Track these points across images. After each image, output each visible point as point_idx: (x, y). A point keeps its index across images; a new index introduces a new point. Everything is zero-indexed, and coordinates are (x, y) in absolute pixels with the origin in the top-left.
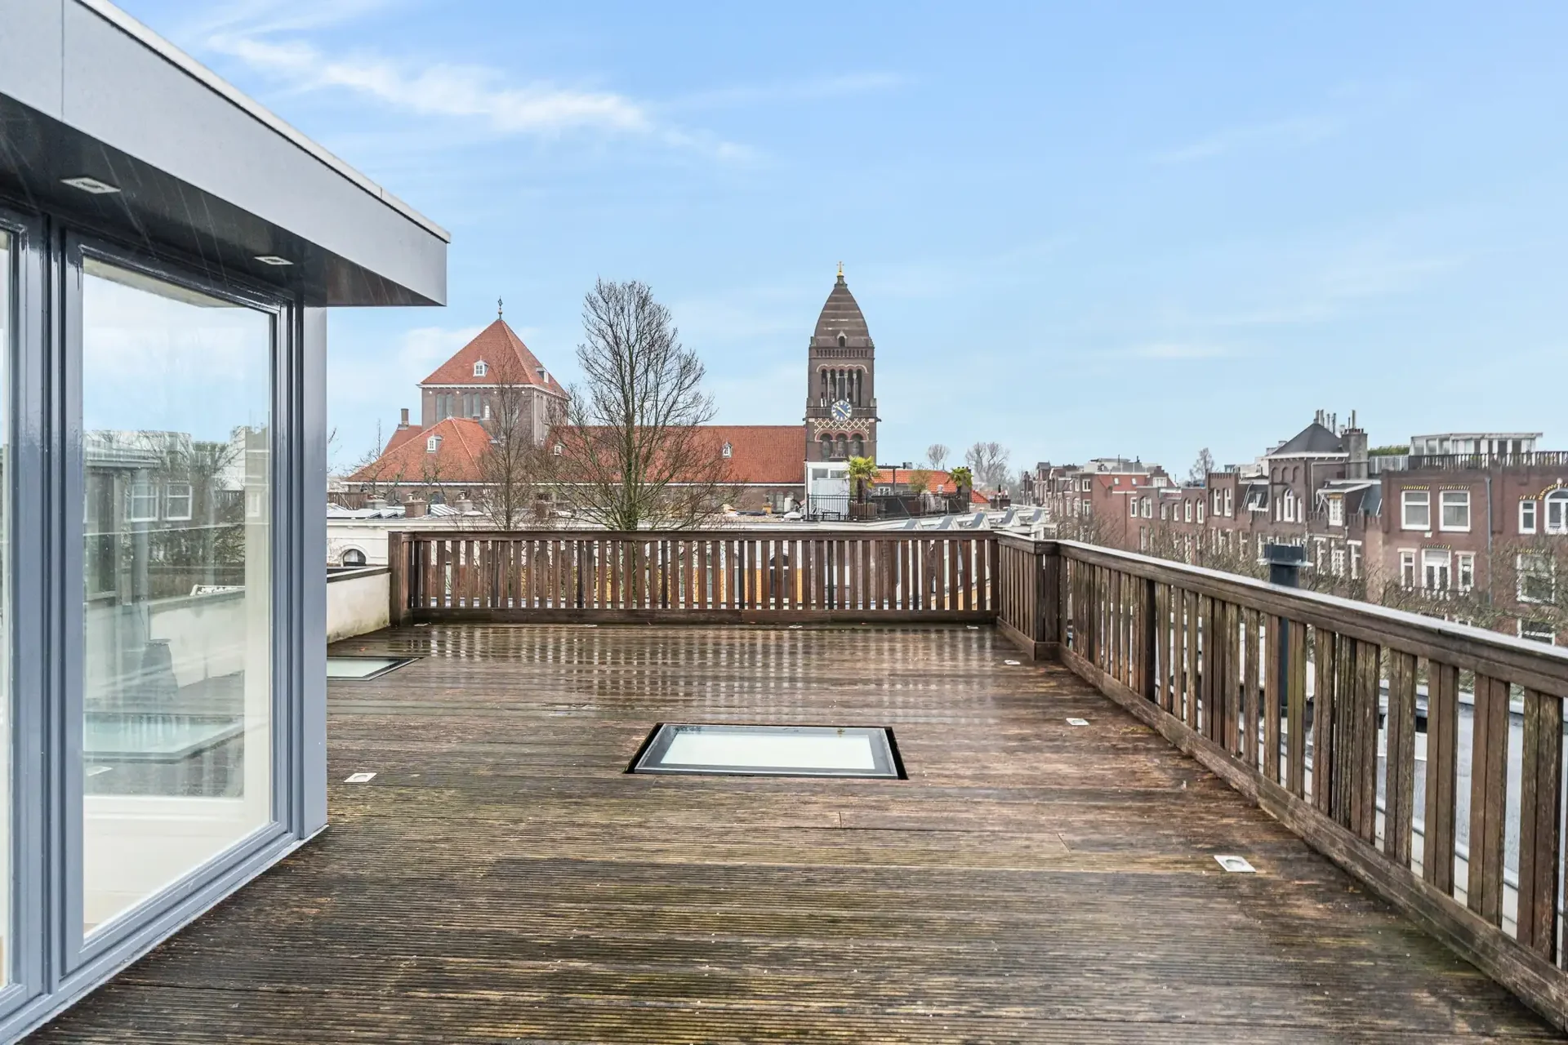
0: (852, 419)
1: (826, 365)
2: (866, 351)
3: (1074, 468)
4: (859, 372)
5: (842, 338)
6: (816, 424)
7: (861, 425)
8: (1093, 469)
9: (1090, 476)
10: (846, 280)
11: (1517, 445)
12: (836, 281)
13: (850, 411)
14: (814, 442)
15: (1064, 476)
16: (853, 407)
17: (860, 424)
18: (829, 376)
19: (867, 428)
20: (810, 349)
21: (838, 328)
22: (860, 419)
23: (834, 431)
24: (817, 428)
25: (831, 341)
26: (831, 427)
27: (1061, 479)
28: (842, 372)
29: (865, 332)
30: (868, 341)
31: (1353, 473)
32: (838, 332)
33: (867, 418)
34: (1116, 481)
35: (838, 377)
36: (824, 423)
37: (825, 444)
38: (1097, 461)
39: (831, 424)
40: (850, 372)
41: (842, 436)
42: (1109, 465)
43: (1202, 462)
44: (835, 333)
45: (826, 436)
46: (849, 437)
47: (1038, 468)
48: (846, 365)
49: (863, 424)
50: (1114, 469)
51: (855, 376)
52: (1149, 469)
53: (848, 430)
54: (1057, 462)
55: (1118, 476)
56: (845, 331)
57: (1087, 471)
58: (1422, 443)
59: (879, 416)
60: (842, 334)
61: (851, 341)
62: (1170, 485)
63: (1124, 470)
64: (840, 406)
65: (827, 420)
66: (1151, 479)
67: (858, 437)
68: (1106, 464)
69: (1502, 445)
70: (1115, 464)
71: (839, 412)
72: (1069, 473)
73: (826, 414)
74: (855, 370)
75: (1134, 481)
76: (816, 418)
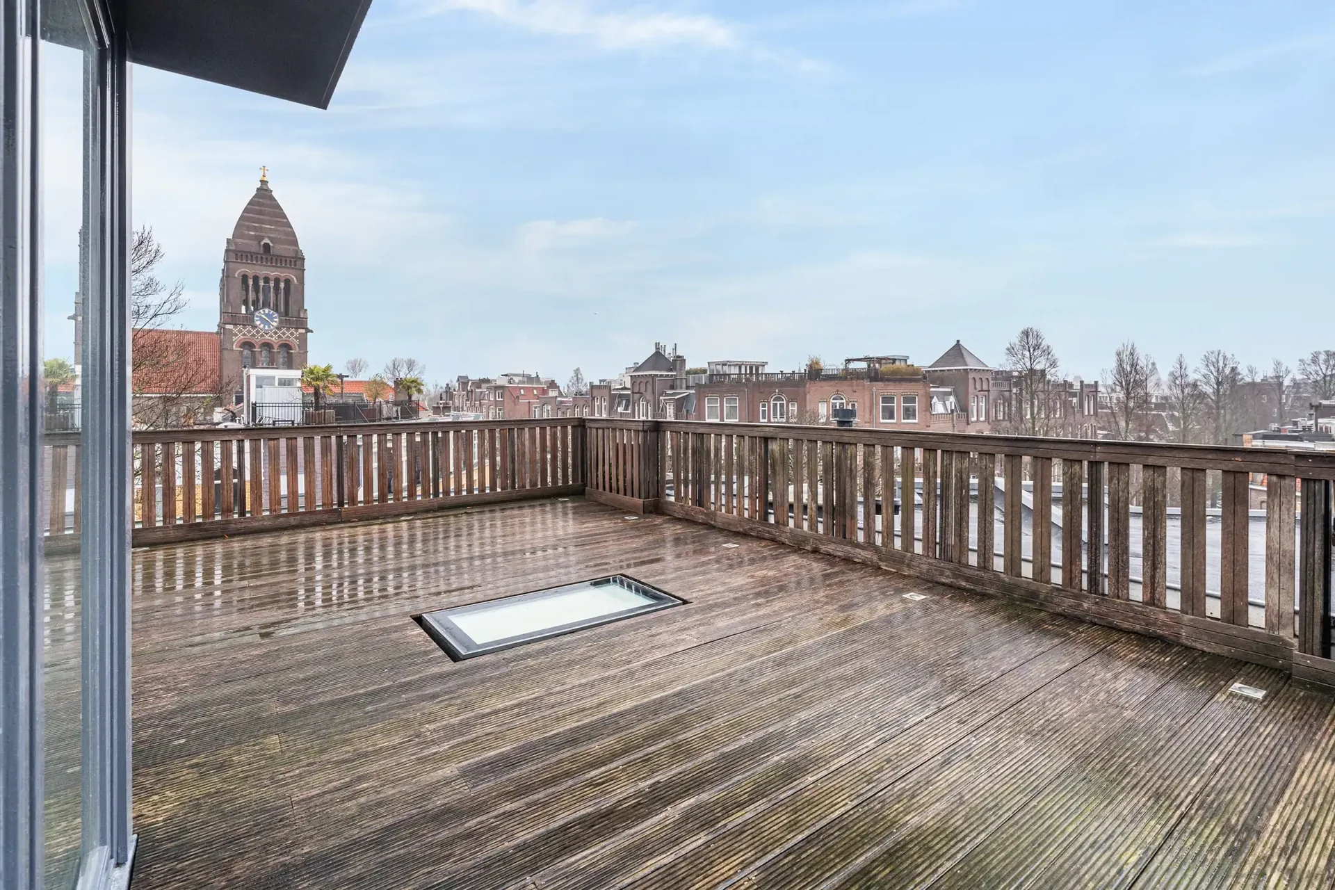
0: (279, 328)
1: (249, 270)
2: (297, 261)
3: (487, 381)
4: (288, 282)
5: (266, 245)
6: (235, 331)
7: (291, 336)
8: (503, 382)
9: (502, 387)
10: (270, 186)
11: (757, 369)
12: (259, 185)
13: (277, 320)
14: (232, 350)
15: (480, 387)
16: (280, 316)
17: (288, 334)
18: (251, 282)
19: (296, 338)
20: (227, 251)
21: (264, 234)
22: (288, 329)
23: (258, 340)
24: (236, 335)
25: (253, 247)
26: (253, 335)
27: (477, 390)
28: (267, 280)
29: (296, 243)
30: (298, 251)
31: (679, 387)
32: (263, 238)
33: (297, 329)
34: (522, 392)
35: (261, 283)
36: (245, 331)
37: (246, 352)
38: (506, 375)
39: (254, 332)
40: (277, 281)
41: (268, 346)
42: (517, 379)
43: (574, 379)
44: (260, 238)
45: (247, 345)
46: (276, 346)
47: (458, 380)
48: (273, 273)
49: (292, 334)
50: (520, 382)
51: (282, 285)
52: (546, 382)
53: (274, 339)
54: (474, 376)
55: (522, 388)
56: (270, 238)
57: (499, 383)
58: (713, 367)
59: (309, 326)
60: (266, 241)
61: (278, 249)
62: (561, 394)
63: (528, 383)
64: (266, 315)
65: (249, 328)
66: (547, 390)
67: (286, 346)
68: (515, 378)
69: (751, 368)
70: (521, 378)
71: (263, 320)
72: (483, 385)
73: (248, 321)
74: (282, 279)
75: (535, 392)
76: (235, 325)
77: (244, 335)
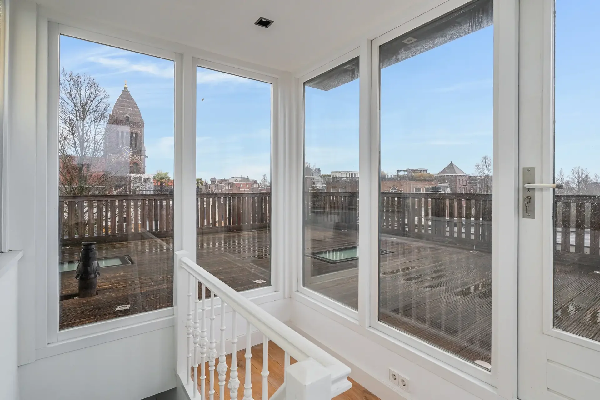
0: (133, 155)
2: (141, 124)
3: (225, 180)
4: (136, 134)
5: (127, 117)
7: (138, 159)
8: (232, 181)
9: (232, 183)
11: (355, 175)
12: (123, 89)
13: (132, 151)
15: (221, 183)
18: (120, 134)
19: (140, 160)
21: (125, 112)
22: (137, 156)
24: (114, 158)
25: (121, 117)
27: (220, 185)
28: (127, 133)
29: (140, 115)
30: (141, 120)
33: (141, 156)
34: (241, 185)
35: (125, 135)
36: (117, 157)
38: (233, 178)
39: (121, 157)
40: (132, 133)
42: (239, 179)
43: (264, 179)
44: (124, 114)
47: (211, 180)
50: (240, 181)
51: (134, 136)
52: (252, 181)
54: (218, 178)
56: (129, 114)
57: (230, 181)
58: (334, 174)
60: (127, 115)
61: (132, 119)
62: (259, 187)
63: (244, 181)
65: (119, 155)
66: (253, 185)
67: (136, 164)
68: (237, 179)
69: (352, 174)
70: (240, 179)
71: (126, 152)
72: (223, 182)
74: (134, 133)
75: (247, 186)
76: (113, 154)
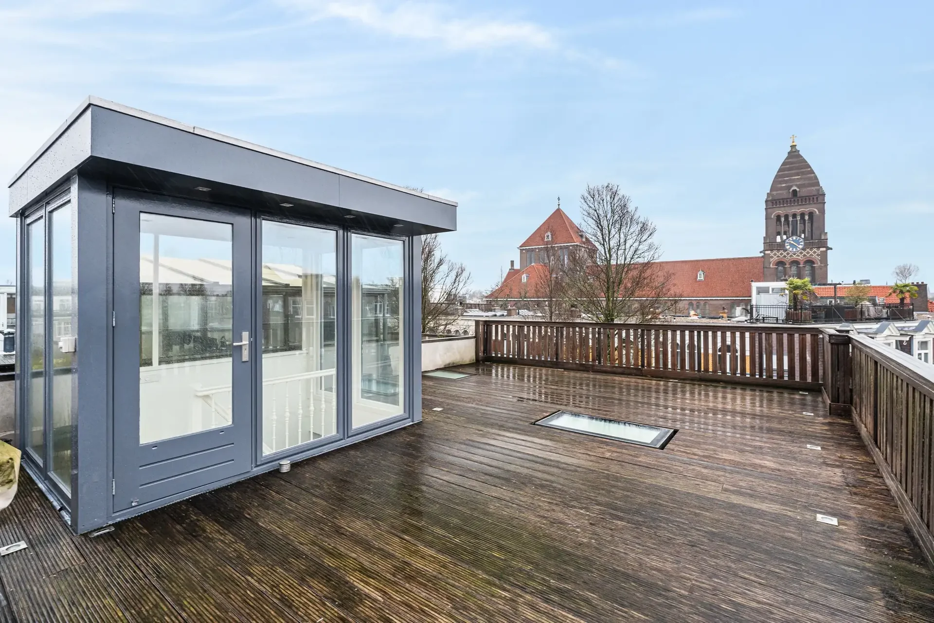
0: (804, 249)
1: (781, 212)
2: (819, 198)
4: (811, 214)
5: (795, 191)
6: (772, 255)
7: (814, 254)
10: (798, 148)
12: (789, 149)
13: (803, 243)
14: (770, 268)
16: (804, 241)
17: (811, 252)
18: (783, 219)
19: (818, 255)
20: (766, 201)
21: (791, 184)
23: (788, 259)
24: (772, 257)
25: (784, 194)
26: (785, 256)
28: (794, 216)
29: (818, 184)
30: (820, 190)
32: (792, 186)
33: (818, 248)
35: (791, 219)
36: (778, 254)
37: (780, 268)
39: (785, 254)
40: (803, 215)
41: (796, 263)
44: (790, 188)
45: (780, 263)
46: (802, 263)
48: (798, 210)
49: (815, 252)
51: (807, 218)
53: (800, 258)
56: (796, 185)
59: (829, 245)
60: (794, 188)
61: (803, 192)
64: (793, 240)
65: (781, 251)
67: (810, 262)
71: (791, 245)
73: (781, 246)
76: (772, 250)
77: (778, 256)
